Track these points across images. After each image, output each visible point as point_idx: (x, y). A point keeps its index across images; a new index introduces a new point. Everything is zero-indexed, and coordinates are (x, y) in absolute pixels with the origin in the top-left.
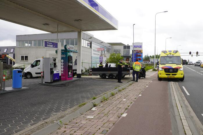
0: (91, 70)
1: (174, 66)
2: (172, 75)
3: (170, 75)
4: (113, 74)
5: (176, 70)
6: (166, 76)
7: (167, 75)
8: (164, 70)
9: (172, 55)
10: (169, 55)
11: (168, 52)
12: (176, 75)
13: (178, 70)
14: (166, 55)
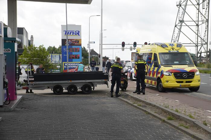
0: (33, 79)
1: (187, 68)
2: (187, 82)
3: (182, 82)
4: (75, 85)
5: (191, 75)
6: (178, 85)
7: (177, 82)
8: (174, 75)
9: (176, 52)
10: (172, 51)
11: (168, 45)
12: (191, 82)
13: (194, 74)
14: (167, 51)
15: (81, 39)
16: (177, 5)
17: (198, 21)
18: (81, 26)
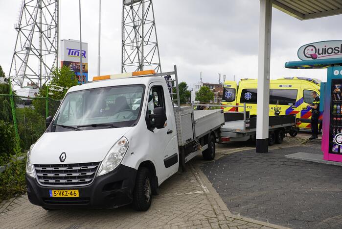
15: (87, 64)
16: (16, 29)
17: (41, 50)
18: (87, 44)
